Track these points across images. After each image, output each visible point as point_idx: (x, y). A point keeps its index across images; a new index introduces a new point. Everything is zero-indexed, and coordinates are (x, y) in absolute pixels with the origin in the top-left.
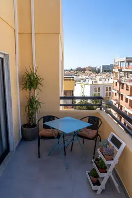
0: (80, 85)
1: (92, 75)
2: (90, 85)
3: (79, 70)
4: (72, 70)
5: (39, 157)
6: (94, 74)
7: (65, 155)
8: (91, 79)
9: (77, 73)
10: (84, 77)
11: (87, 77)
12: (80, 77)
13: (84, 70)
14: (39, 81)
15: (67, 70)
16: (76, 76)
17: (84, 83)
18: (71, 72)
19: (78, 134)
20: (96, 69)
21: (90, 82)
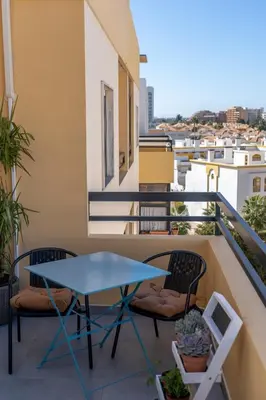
0: (204, 168)
1: (245, 136)
2: (239, 167)
3: (202, 118)
4: (179, 118)
5: (10, 372)
6: (254, 134)
7: (91, 367)
8: (243, 148)
9: (195, 130)
10: (220, 143)
11: (229, 141)
12: (205, 144)
13: (220, 119)
14: (22, 144)
15: (164, 121)
16: (193, 138)
17: (218, 162)
18: (178, 125)
19: (132, 305)
20: (259, 117)
21: (240, 159)
